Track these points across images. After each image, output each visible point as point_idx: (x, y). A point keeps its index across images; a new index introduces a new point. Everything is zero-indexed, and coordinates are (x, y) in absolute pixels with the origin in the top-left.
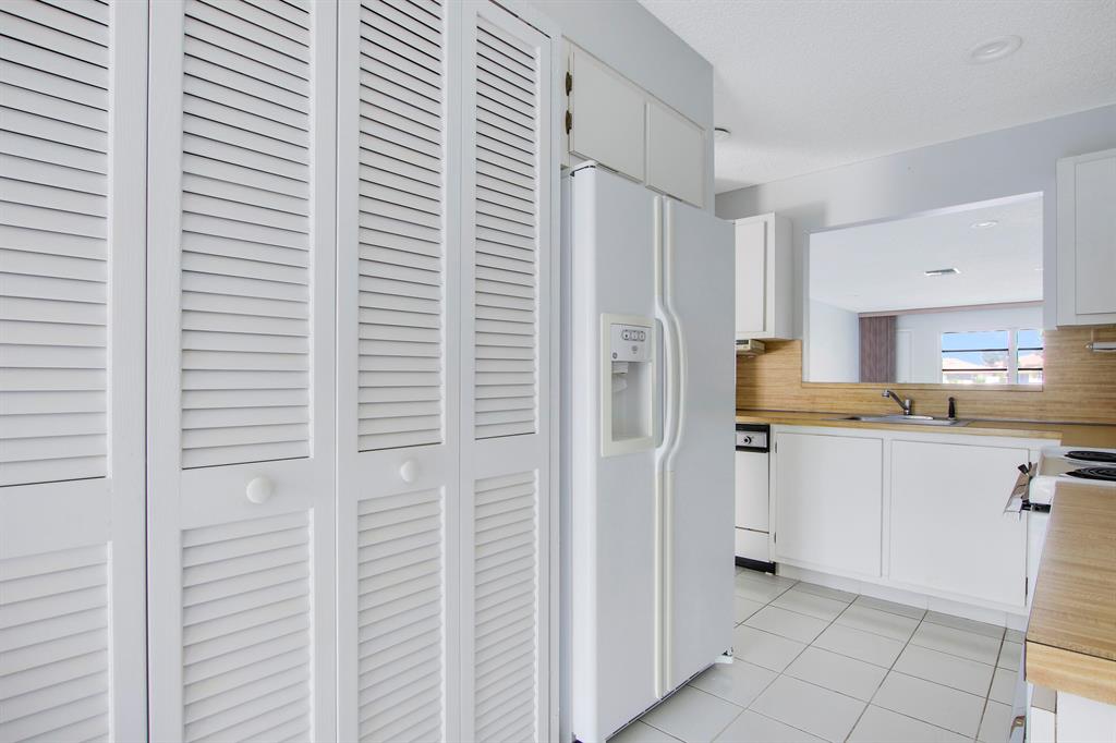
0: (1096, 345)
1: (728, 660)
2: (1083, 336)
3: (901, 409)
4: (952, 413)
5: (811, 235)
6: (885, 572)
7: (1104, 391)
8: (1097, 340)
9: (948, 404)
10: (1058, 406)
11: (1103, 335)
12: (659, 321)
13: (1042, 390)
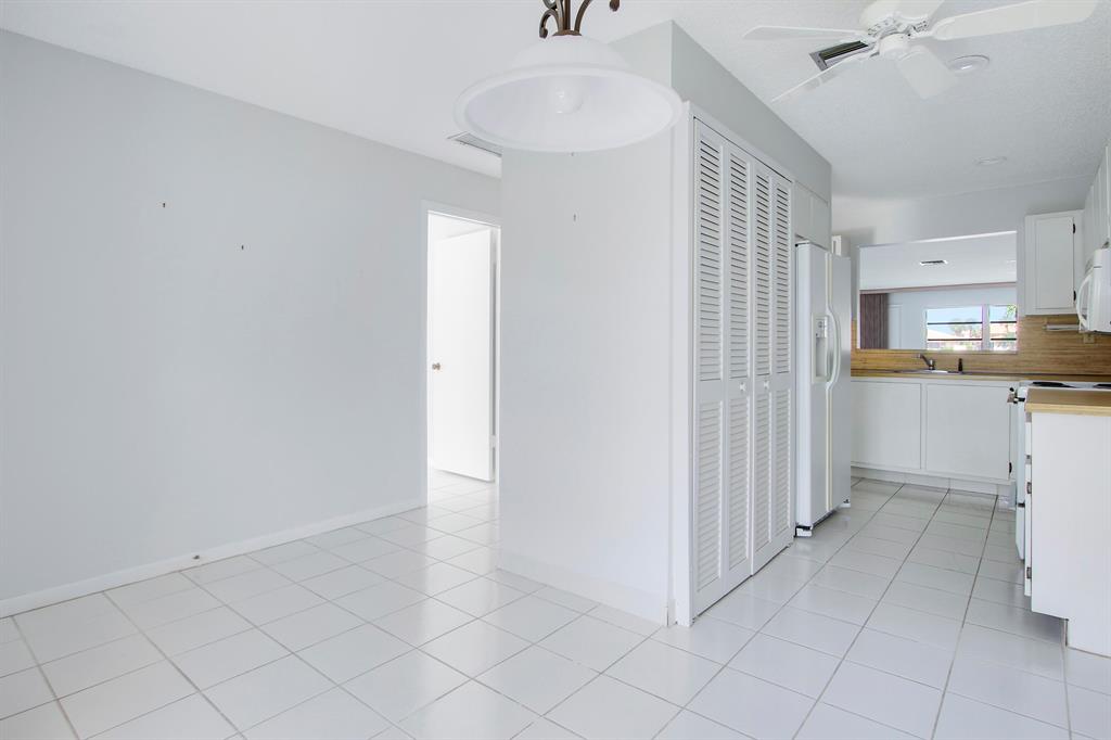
0: (1049, 327)
1: (848, 505)
2: (1040, 321)
3: (926, 366)
4: (960, 368)
5: (862, 250)
6: (923, 466)
7: (1051, 354)
8: (1049, 323)
9: (957, 363)
10: (1026, 364)
11: (1051, 320)
12: (828, 317)
13: (1016, 354)
